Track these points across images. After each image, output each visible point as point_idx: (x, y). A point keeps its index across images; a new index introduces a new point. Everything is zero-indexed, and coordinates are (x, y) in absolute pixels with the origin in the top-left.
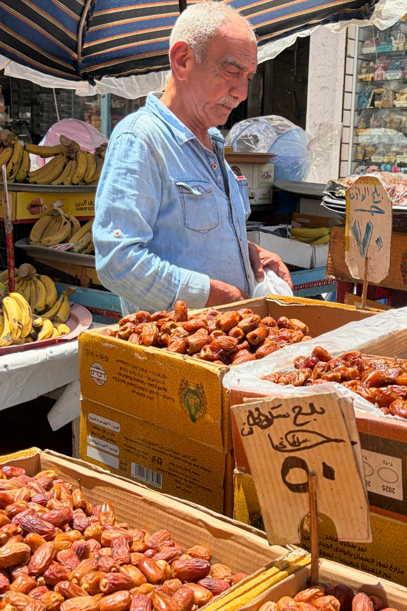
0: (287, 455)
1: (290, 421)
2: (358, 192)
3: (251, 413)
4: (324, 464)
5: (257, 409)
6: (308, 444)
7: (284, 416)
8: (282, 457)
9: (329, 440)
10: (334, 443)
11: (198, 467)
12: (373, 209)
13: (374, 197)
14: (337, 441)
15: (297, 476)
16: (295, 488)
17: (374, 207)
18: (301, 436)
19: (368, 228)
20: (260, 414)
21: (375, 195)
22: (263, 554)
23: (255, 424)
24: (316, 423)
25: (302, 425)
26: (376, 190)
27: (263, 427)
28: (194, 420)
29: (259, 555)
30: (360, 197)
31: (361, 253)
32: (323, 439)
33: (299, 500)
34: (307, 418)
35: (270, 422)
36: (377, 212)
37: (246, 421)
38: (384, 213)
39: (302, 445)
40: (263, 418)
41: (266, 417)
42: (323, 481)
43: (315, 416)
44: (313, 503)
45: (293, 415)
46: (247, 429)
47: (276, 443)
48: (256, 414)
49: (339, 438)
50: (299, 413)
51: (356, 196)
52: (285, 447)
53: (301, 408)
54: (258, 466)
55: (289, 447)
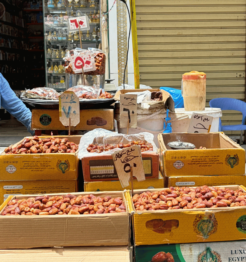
0: (125, 163)
1: (126, 154)
2: (64, 96)
3: (117, 155)
4: (134, 163)
5: (118, 153)
6: (130, 159)
7: (125, 153)
8: (124, 164)
9: (135, 157)
10: (136, 157)
11: (64, 188)
12: (71, 102)
13: (71, 98)
14: (137, 157)
15: (128, 168)
16: (127, 172)
17: (72, 101)
18: (128, 158)
19: (69, 108)
20: (119, 154)
21: (72, 97)
22: (114, 195)
23: (118, 157)
24: (132, 154)
25: (129, 155)
26: (72, 95)
27: (119, 158)
28: (64, 172)
29: (113, 196)
30: (65, 98)
31: (67, 117)
32: (134, 157)
33: (128, 174)
34: (130, 153)
35: (121, 156)
36: (73, 102)
37: (115, 157)
38: (76, 102)
39: (129, 160)
40: (119, 155)
41: (120, 155)
42: (134, 168)
43: (132, 152)
44: (132, 174)
45: (127, 153)
46: (115, 159)
47: (122, 161)
48: (118, 155)
49: (138, 156)
50: (129, 152)
51: (63, 98)
52: (125, 161)
53: (129, 150)
54: (118, 168)
55: (126, 161)
